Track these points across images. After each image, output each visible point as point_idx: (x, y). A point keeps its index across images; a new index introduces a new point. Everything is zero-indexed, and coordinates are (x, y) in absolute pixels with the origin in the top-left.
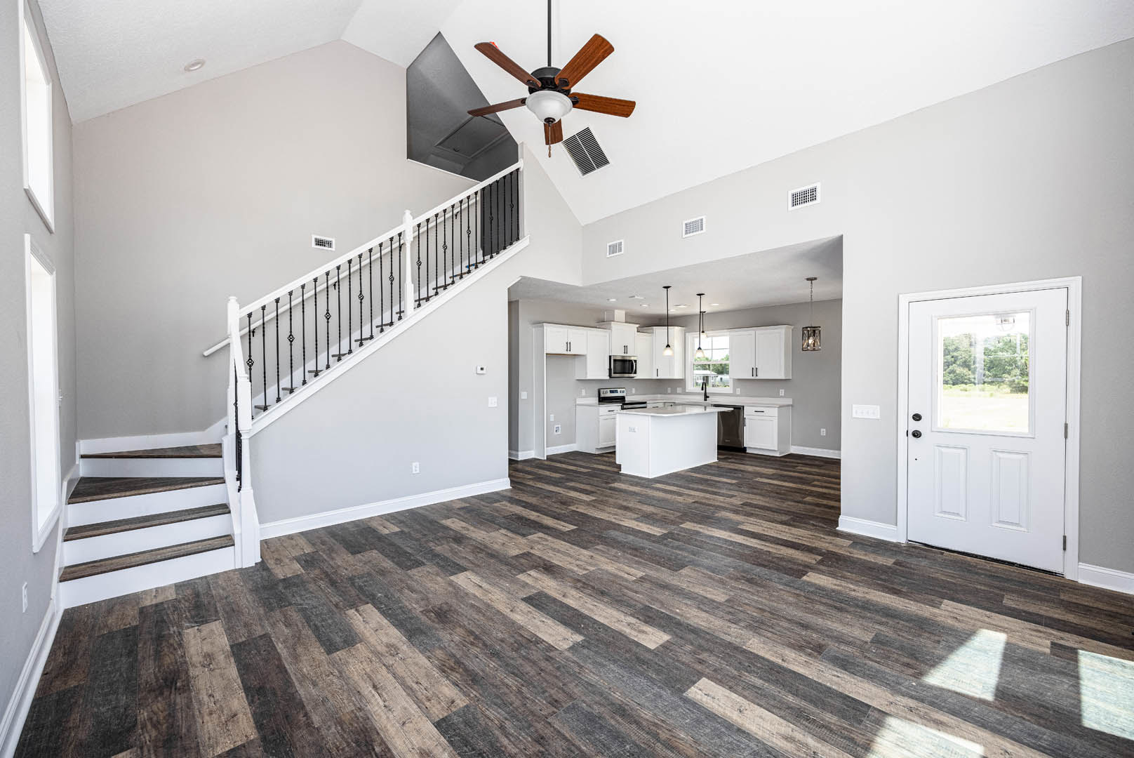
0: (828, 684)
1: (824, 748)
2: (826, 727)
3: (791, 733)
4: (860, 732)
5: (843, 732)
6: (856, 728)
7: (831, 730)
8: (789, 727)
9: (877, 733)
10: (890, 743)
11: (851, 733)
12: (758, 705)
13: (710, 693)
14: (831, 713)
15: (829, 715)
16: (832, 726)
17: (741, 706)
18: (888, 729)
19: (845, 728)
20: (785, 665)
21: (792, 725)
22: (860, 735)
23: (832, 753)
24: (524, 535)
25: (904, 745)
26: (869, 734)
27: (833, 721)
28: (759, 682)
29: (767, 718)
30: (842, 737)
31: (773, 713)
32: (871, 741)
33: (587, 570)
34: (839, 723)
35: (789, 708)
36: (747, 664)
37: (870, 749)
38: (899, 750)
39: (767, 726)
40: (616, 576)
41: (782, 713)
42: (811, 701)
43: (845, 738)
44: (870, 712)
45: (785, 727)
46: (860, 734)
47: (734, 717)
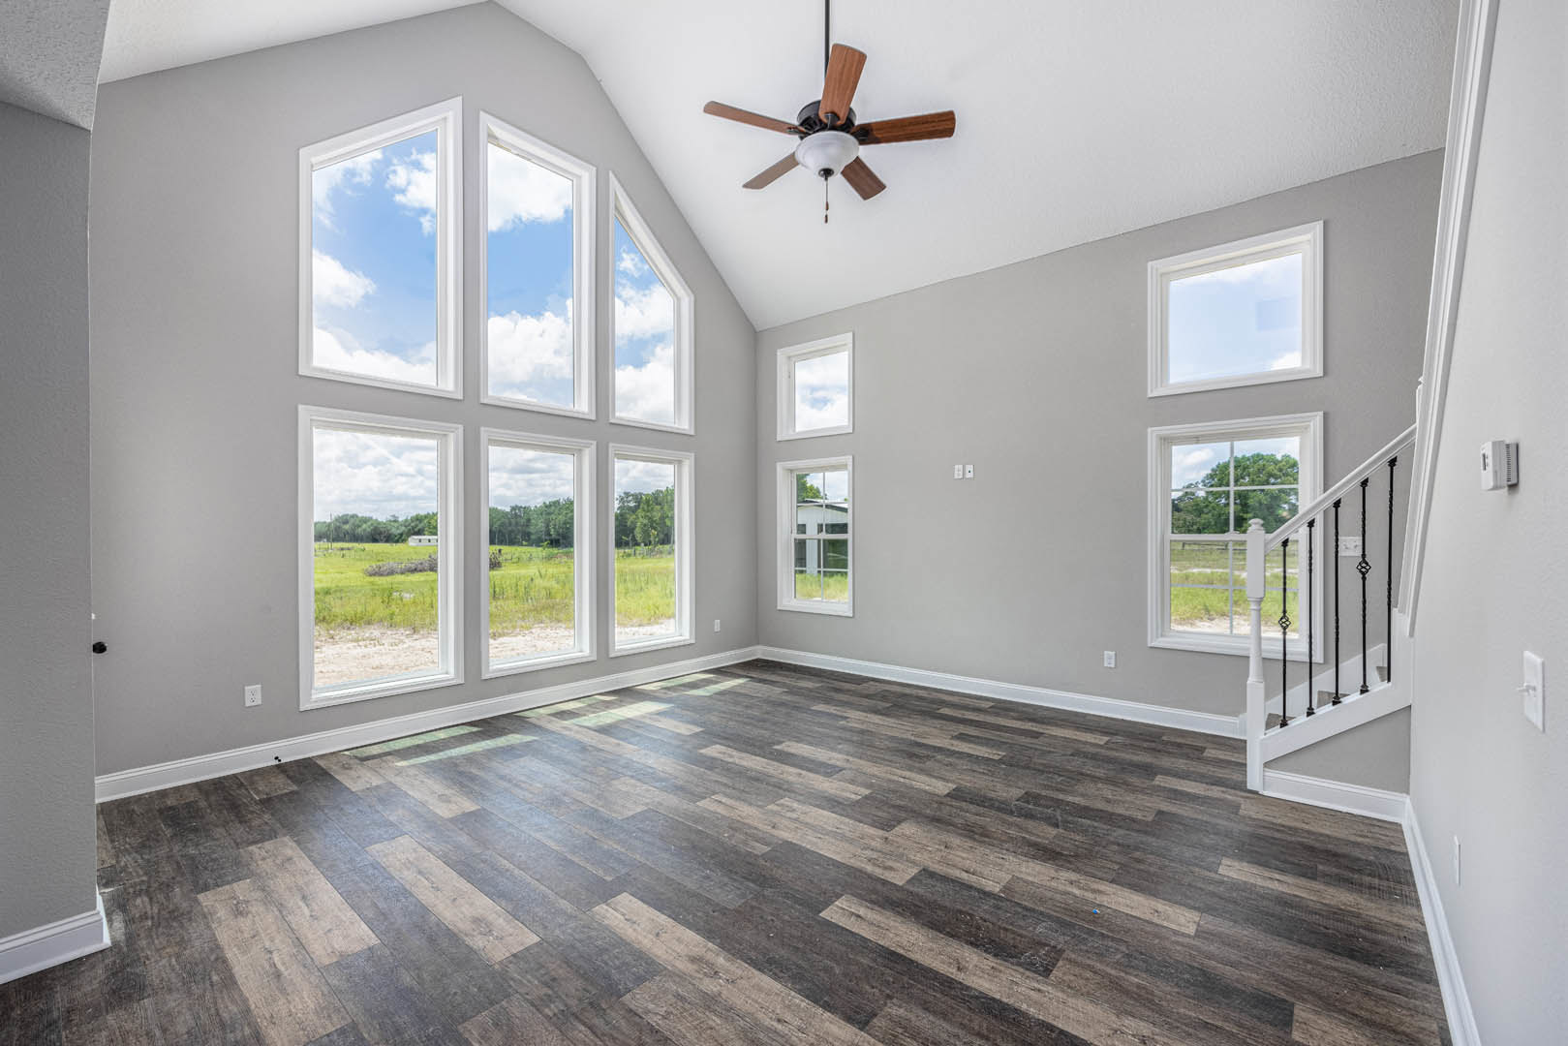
24: (927, 873)
33: (777, 805)
40: (738, 799)
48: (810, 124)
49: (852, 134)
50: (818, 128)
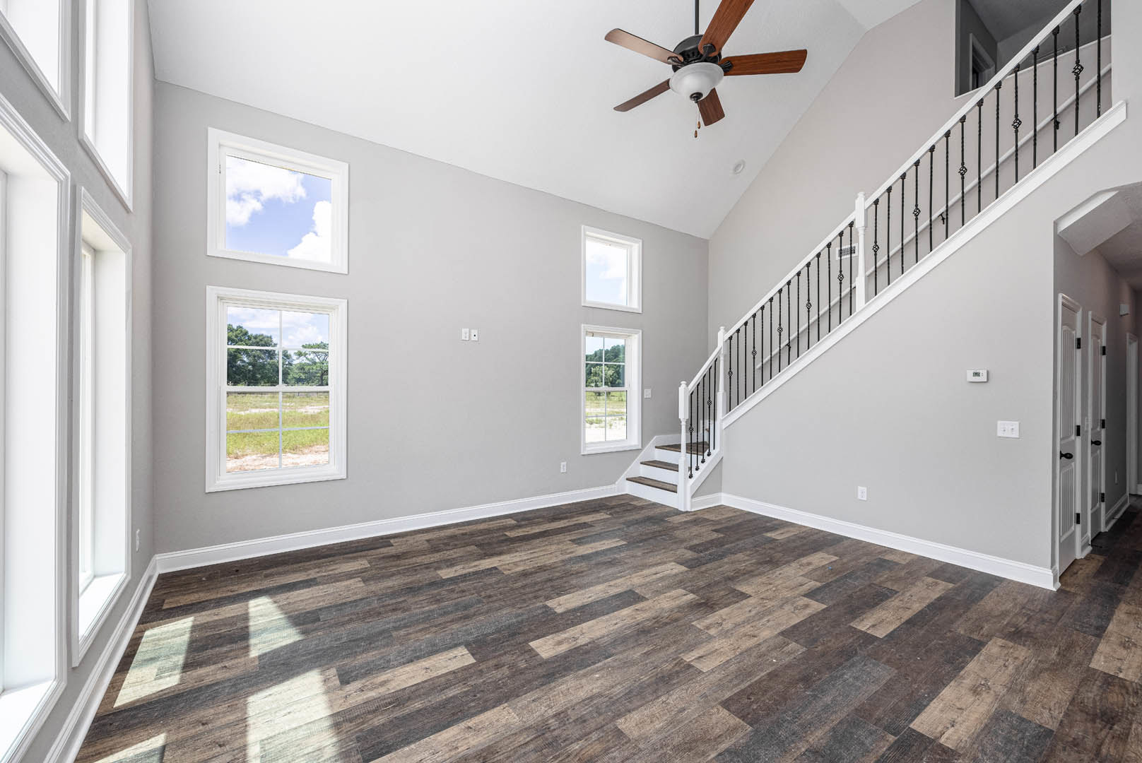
0: (413, 746)
1: (361, 698)
2: (374, 711)
3: (388, 687)
4: (352, 732)
5: (361, 720)
6: (356, 732)
7: (369, 712)
8: (393, 689)
9: (340, 743)
10: (326, 745)
11: (355, 725)
12: (426, 681)
13: (455, 660)
14: (383, 725)
15: (382, 721)
16: (371, 716)
17: (431, 671)
18: (335, 756)
19: (363, 723)
20: (462, 725)
21: (393, 691)
22: (349, 729)
23: (354, 701)
25: (315, 754)
26: (344, 736)
27: (375, 720)
28: (451, 693)
29: (410, 680)
30: (358, 715)
31: (412, 686)
32: (338, 733)
34: (370, 722)
35: (409, 698)
36: (478, 695)
37: (335, 726)
38: (316, 746)
39: (403, 677)
41: (407, 691)
42: (404, 718)
43: (356, 717)
44: (359, 756)
45: (394, 686)
46: (350, 731)
47: (425, 663)
48: (687, 55)
49: (719, 65)
50: (695, 58)
